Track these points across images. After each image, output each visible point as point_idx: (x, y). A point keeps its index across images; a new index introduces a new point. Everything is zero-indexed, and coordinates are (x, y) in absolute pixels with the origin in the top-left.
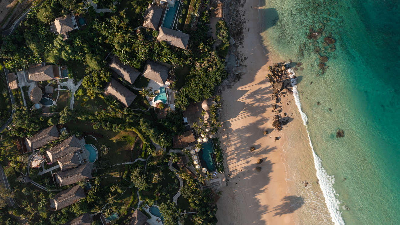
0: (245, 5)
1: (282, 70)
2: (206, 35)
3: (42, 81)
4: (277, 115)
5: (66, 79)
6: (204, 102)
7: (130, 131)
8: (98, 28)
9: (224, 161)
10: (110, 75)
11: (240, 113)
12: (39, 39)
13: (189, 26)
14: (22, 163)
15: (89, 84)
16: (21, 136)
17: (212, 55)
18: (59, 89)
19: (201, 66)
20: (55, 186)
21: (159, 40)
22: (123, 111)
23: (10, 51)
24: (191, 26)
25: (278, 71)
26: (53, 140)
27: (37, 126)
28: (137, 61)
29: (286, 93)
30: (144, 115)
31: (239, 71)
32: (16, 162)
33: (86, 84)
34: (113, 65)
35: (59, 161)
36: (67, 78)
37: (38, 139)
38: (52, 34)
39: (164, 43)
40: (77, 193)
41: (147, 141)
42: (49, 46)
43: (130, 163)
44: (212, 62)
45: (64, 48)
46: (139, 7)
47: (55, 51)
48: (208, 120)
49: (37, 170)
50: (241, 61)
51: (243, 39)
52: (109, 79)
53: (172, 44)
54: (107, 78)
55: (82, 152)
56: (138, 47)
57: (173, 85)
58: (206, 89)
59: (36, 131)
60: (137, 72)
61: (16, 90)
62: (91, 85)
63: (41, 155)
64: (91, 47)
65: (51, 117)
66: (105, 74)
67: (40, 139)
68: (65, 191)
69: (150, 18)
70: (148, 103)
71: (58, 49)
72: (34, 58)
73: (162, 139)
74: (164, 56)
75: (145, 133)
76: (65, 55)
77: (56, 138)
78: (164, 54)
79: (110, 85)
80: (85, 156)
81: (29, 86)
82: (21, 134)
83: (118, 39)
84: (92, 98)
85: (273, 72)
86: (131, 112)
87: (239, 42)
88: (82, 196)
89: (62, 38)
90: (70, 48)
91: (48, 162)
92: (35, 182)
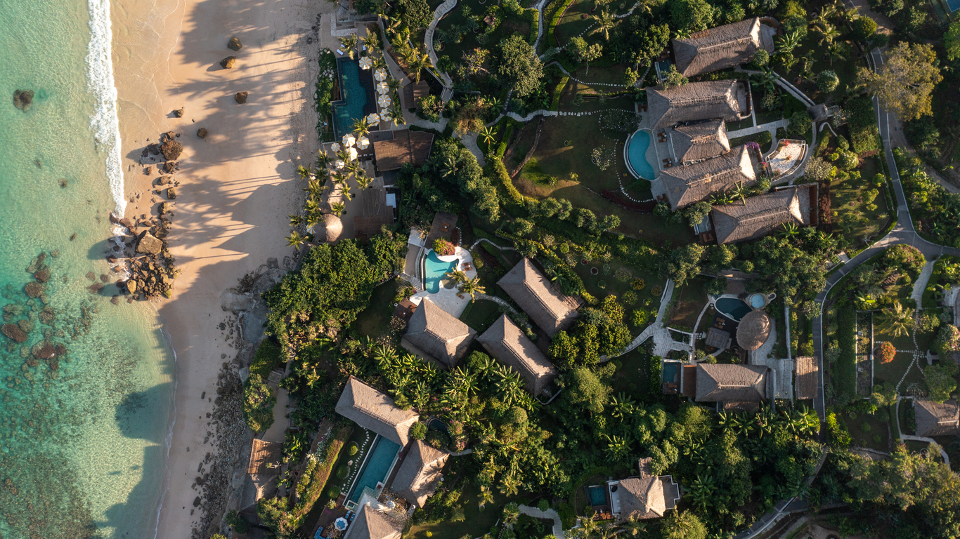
0: (203, 458)
1: (137, 281)
2: (299, 404)
3: (730, 362)
4: (167, 172)
5: (671, 358)
6: (337, 236)
7: (530, 195)
8: (559, 474)
9: (316, 81)
10: (553, 348)
11: (251, 193)
12: (714, 473)
13: (335, 435)
14: (826, 159)
15: (611, 336)
16: (813, 230)
17: (294, 351)
18: (693, 336)
19: (326, 329)
20: (751, 84)
21: (414, 413)
22: (538, 250)
23: (797, 457)
24: (332, 431)
25: (148, 281)
26: (729, 204)
27: (764, 249)
28: (477, 372)
29: (138, 224)
30: (489, 230)
31: (241, 298)
32: (841, 163)
33: (619, 335)
34: (541, 371)
35: (724, 149)
36: (665, 361)
37: (767, 216)
38: (679, 480)
39: (400, 404)
40: (692, 54)
41: (492, 162)
42: (692, 450)
43: (546, 113)
44: (296, 333)
45: (656, 437)
46: (448, 503)
47: (679, 434)
48: (332, 189)
49: (792, 135)
50: (234, 322)
51: (221, 377)
52: (557, 338)
53: (382, 396)
54: (561, 342)
55: (664, 161)
56: (471, 405)
57: (403, 294)
58: (323, 269)
59: (769, 238)
60: (484, 342)
61: (801, 353)
62: (607, 332)
63: (773, 170)
64: (590, 428)
65: (724, 265)
66: (565, 352)
67: (764, 214)
68: (726, 65)
69: (423, 472)
70: (474, 260)
71: (671, 438)
72: (738, 426)
73: (452, 160)
74: (408, 370)
75: (493, 184)
76: (658, 420)
77: (722, 209)
78: (408, 376)
79: (558, 323)
80: (658, 150)
81: (769, 356)
82: (812, 237)
83: (516, 436)
84: (613, 297)
85: (160, 280)
86: (519, 244)
87: (231, 369)
88: (683, 45)
89: (652, 465)
90: (641, 435)
91: (756, 149)
92: (803, 104)
